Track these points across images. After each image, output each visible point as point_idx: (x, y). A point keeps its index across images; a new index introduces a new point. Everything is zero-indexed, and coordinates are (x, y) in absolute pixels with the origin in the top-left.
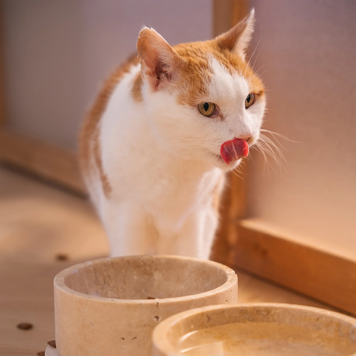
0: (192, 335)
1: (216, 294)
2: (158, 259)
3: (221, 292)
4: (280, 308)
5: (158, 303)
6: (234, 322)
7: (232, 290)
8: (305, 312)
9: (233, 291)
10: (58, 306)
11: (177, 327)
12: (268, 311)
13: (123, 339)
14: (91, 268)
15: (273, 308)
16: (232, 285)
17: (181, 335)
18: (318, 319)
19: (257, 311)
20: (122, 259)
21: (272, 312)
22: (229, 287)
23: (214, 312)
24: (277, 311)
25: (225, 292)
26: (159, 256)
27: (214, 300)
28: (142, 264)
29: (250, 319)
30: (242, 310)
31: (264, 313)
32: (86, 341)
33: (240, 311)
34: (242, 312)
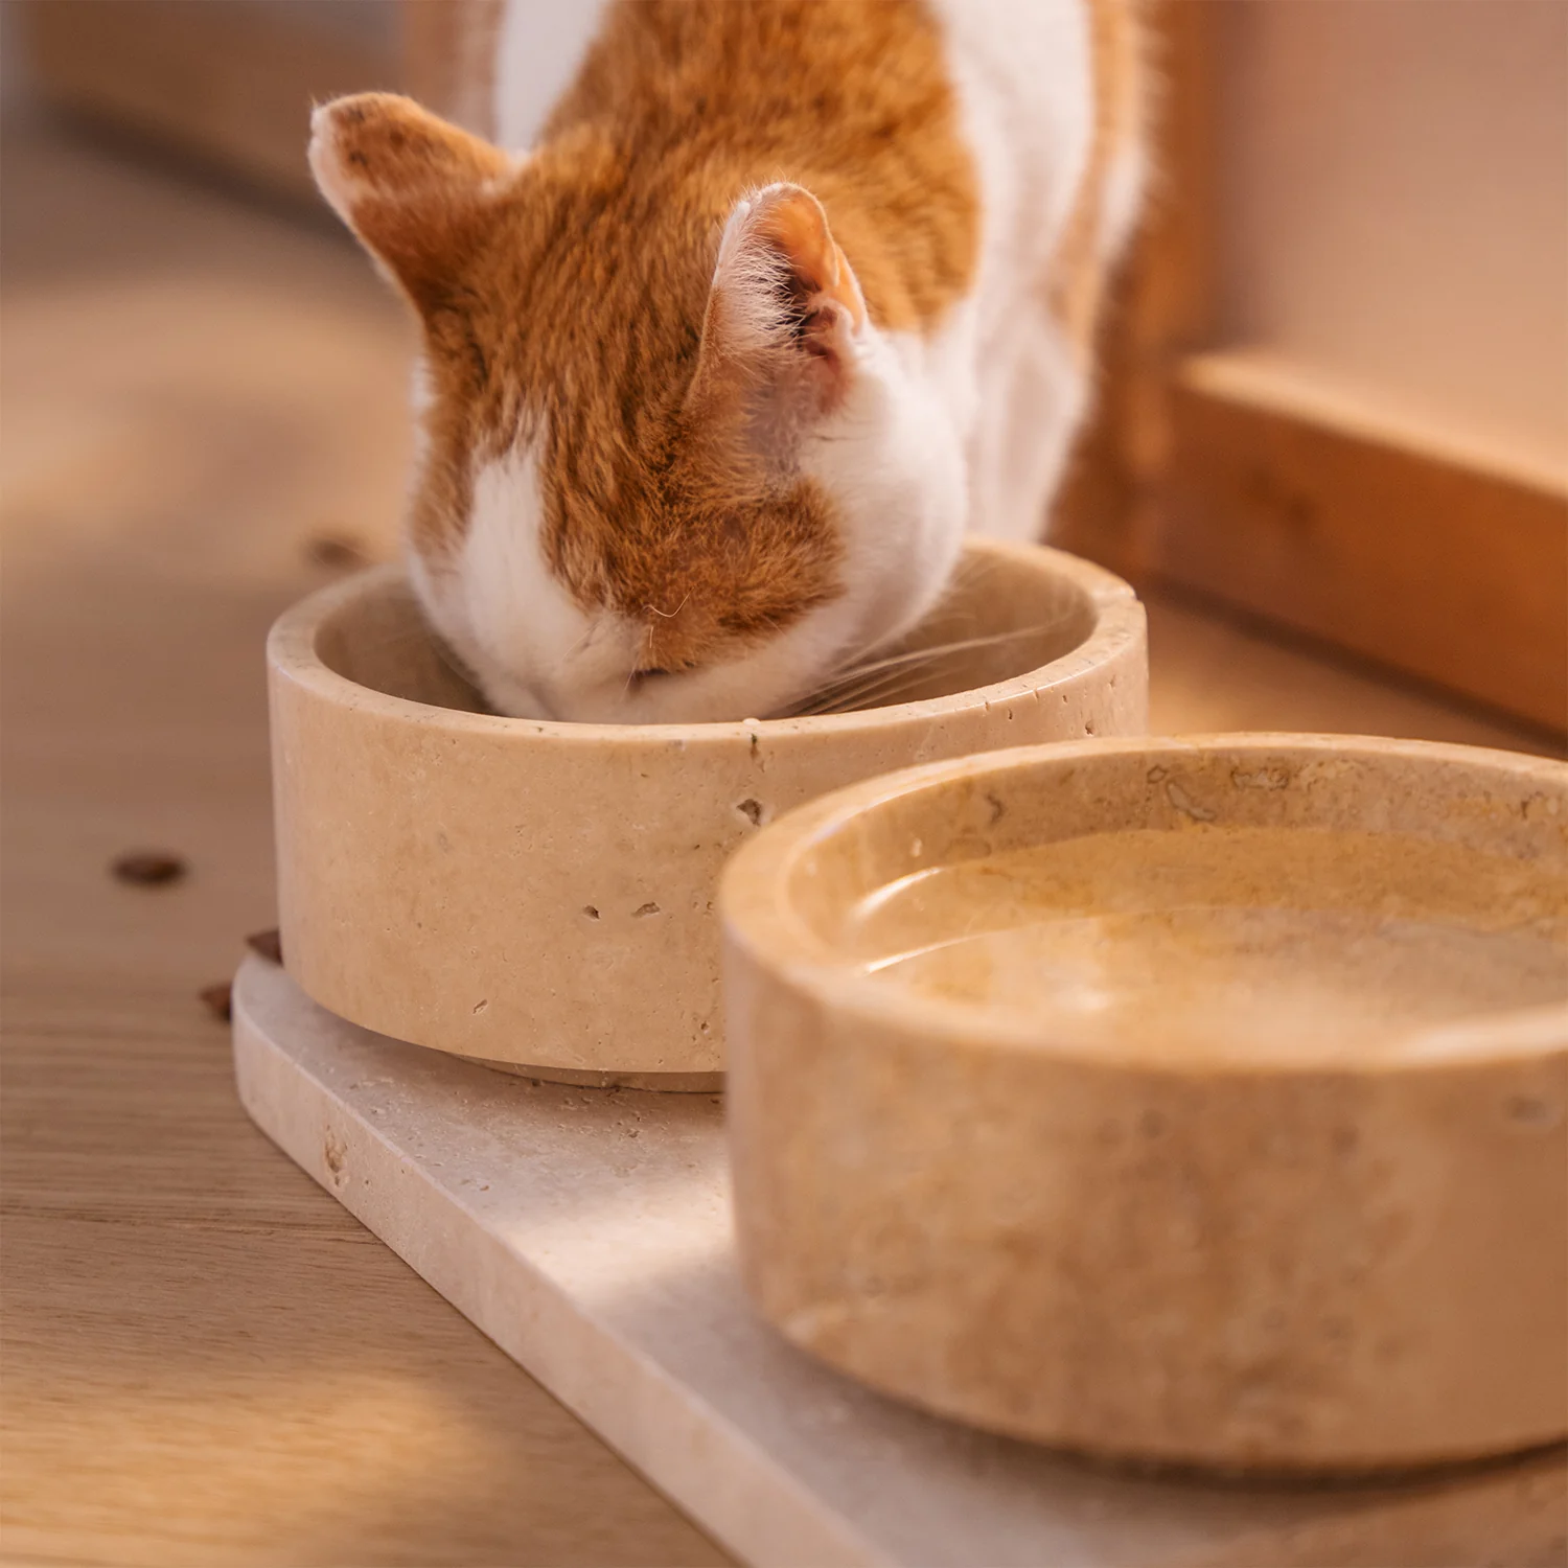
0: (912, 888)
1: (1038, 694)
3: (1060, 685)
4: (1343, 757)
5: (754, 740)
6: (1116, 826)
7: (1114, 676)
8: (1465, 776)
9: (1119, 679)
10: (289, 761)
12: (1284, 770)
13: (595, 913)
15: (1307, 754)
16: (1114, 654)
17: (862, 889)
18: (1524, 805)
19: (1232, 771)
21: (1306, 776)
22: (1102, 662)
23: (1022, 779)
24: (1330, 773)
25: (1084, 685)
27: (1027, 722)
29: (1196, 812)
30: (1157, 768)
31: (1264, 780)
32: (420, 925)
33: (1149, 773)
34: (1157, 775)
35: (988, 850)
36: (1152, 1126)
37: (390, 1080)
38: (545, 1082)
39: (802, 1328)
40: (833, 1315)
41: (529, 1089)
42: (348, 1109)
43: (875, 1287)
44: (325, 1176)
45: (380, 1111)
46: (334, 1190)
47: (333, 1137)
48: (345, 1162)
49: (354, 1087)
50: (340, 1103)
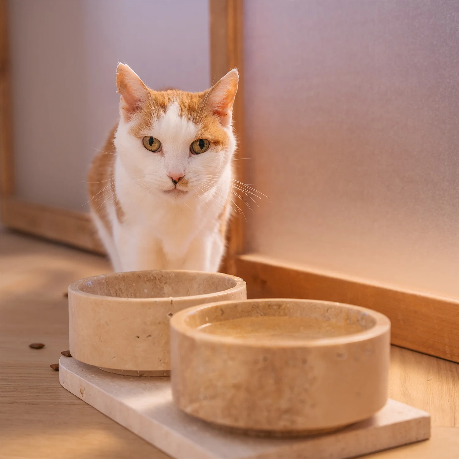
1: (228, 294)
2: (168, 273)
3: (232, 292)
4: (291, 302)
5: (172, 301)
6: (246, 316)
7: (242, 293)
11: (193, 317)
12: (279, 305)
13: (138, 337)
14: (103, 281)
15: (284, 302)
16: (242, 288)
18: (328, 310)
19: (269, 305)
20: (133, 273)
21: (283, 306)
22: (239, 289)
23: (227, 306)
24: (288, 305)
25: (236, 293)
26: (168, 271)
28: (152, 278)
29: (262, 314)
30: (254, 305)
31: (275, 307)
32: (101, 341)
33: (252, 306)
34: (254, 306)
35: (221, 320)
36: (265, 359)
37: (94, 376)
38: (126, 375)
39: (189, 410)
40: (196, 405)
41: (123, 377)
42: (86, 381)
43: (205, 398)
44: (79, 396)
45: (92, 381)
46: (82, 398)
47: (82, 387)
48: (84, 392)
49: (86, 377)
50: (84, 379)
